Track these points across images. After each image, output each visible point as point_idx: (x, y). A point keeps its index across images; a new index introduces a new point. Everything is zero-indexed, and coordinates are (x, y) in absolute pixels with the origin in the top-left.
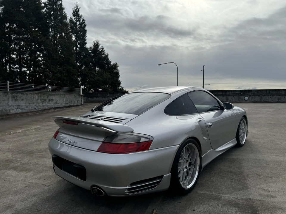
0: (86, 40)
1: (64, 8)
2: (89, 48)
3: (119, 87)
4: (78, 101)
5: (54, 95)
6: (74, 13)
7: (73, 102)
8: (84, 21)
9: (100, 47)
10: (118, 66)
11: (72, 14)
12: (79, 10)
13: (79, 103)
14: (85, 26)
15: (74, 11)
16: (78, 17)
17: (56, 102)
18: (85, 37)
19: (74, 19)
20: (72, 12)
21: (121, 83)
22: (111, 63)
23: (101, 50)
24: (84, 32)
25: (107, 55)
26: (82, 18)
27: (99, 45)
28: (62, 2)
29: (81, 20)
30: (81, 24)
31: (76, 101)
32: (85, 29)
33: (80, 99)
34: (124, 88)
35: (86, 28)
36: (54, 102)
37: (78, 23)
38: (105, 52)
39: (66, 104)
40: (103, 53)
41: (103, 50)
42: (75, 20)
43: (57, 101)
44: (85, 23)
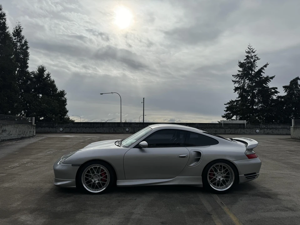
0: (28, 63)
1: (7, 27)
2: (31, 72)
3: (65, 116)
4: (30, 132)
5: (8, 125)
6: (16, 33)
7: (26, 133)
8: (27, 43)
9: (46, 73)
10: (65, 93)
11: (13, 33)
12: (21, 31)
13: (31, 134)
14: (27, 48)
15: (15, 30)
16: (20, 38)
17: (9, 134)
18: (27, 60)
19: (15, 39)
20: (13, 31)
21: (67, 112)
22: (58, 91)
23: (47, 76)
24: (26, 55)
25: (54, 81)
26: (24, 39)
27: (45, 71)
28: (5, 21)
29: (23, 42)
30: (22, 46)
31: (29, 132)
32: (27, 52)
33: (32, 130)
34: (70, 118)
35: (29, 51)
36: (7, 133)
37: (19, 44)
38: (51, 78)
39: (18, 136)
40: (49, 79)
41: (49, 76)
42: (15, 41)
43: (10, 131)
44: (27, 45)
